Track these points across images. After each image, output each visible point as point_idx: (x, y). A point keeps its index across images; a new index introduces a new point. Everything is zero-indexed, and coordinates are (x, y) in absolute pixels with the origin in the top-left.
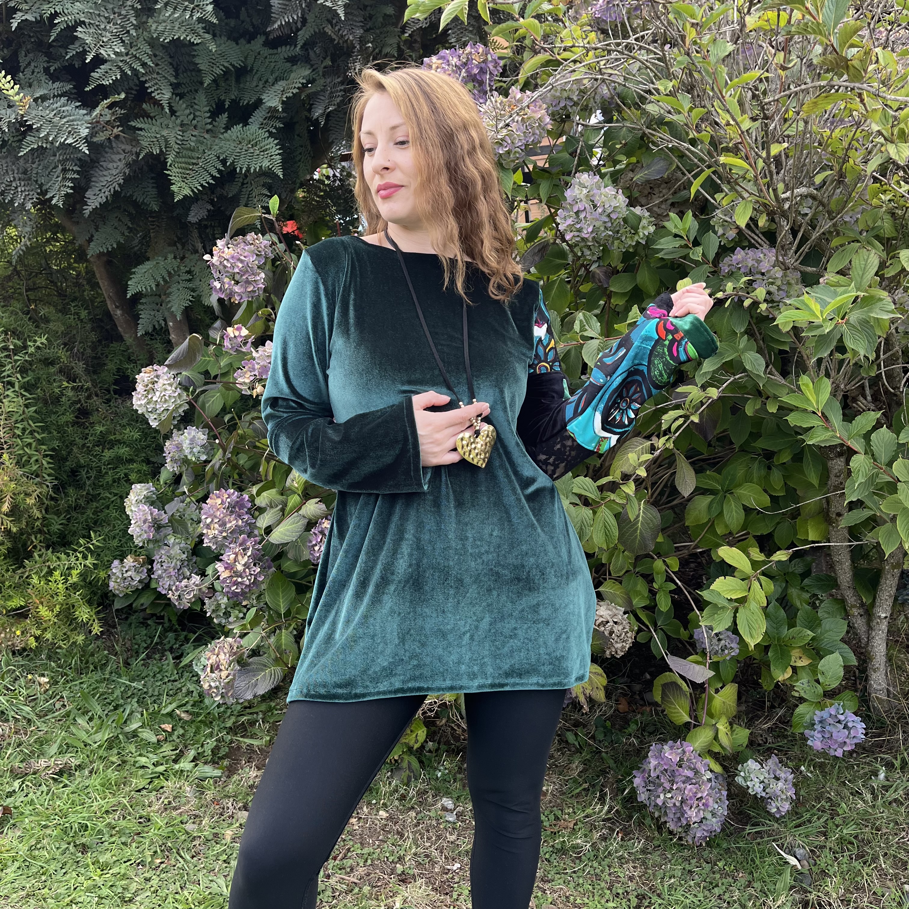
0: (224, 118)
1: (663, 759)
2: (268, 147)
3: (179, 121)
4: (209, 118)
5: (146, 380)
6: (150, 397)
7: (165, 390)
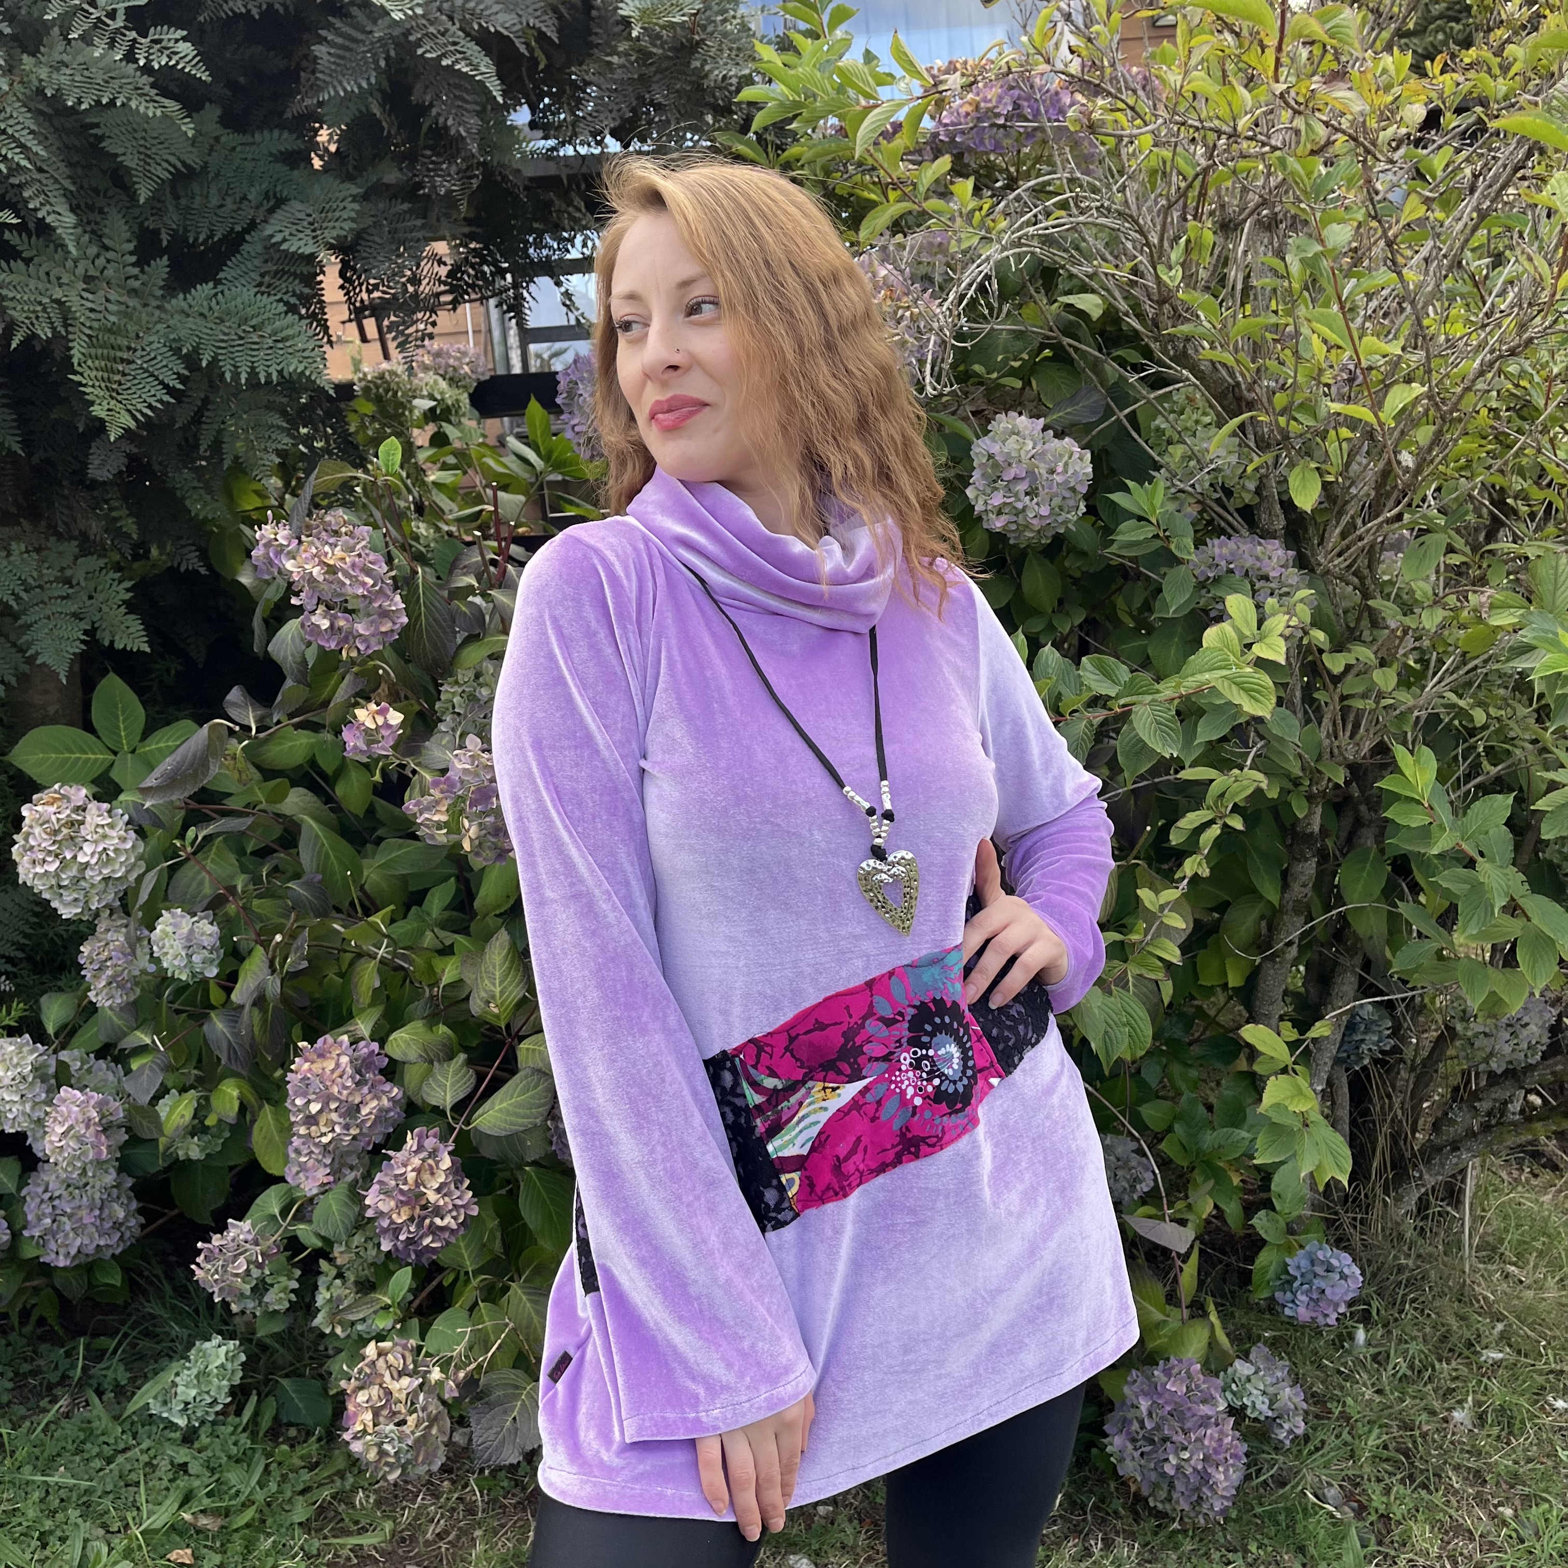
0: (161, 266)
1: (1160, 1395)
2: (290, 332)
3: (80, 271)
4: (134, 265)
5: (54, 818)
6: (69, 856)
7: (105, 836)
